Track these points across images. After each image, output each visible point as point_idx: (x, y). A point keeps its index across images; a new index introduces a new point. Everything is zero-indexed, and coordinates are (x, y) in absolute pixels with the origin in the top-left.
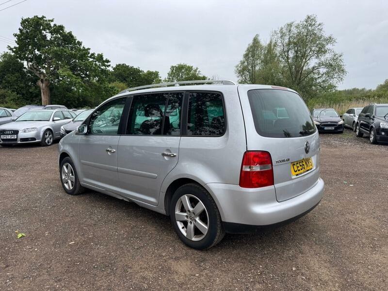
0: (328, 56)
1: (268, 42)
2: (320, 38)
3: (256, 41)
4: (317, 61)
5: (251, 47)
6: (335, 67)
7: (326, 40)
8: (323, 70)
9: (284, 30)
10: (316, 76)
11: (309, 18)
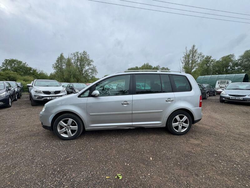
0: (92, 66)
1: (68, 57)
2: (89, 59)
3: (62, 55)
4: (88, 67)
5: (60, 58)
6: (94, 70)
7: (91, 61)
8: (90, 71)
9: (75, 54)
10: (88, 73)
11: (84, 52)
